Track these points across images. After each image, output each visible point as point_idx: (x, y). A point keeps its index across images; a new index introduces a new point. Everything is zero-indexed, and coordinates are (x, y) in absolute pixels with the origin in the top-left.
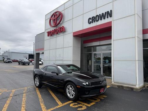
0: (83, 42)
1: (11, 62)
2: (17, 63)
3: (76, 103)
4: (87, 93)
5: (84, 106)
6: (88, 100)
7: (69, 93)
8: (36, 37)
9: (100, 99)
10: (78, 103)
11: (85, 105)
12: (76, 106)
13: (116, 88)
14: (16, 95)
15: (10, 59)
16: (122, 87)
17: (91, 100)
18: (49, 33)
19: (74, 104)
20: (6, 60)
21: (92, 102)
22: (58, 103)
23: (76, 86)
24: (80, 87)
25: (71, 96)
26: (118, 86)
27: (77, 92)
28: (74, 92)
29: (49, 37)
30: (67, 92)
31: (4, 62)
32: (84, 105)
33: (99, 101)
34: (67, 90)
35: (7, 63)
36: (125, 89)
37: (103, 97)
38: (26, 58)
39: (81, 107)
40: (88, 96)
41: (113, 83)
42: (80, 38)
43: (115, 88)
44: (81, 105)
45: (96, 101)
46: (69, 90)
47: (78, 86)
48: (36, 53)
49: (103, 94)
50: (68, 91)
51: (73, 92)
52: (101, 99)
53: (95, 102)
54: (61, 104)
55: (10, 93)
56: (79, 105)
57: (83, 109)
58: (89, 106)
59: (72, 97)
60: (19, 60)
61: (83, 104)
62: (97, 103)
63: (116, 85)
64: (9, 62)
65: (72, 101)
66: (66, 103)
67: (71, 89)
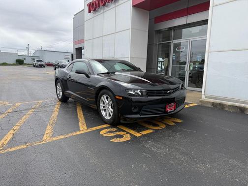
0: (154, 20)
1: (44, 67)
2: (52, 68)
3: (115, 129)
4: (135, 111)
5: (128, 135)
6: (141, 125)
7: (105, 110)
8: (74, 18)
9: (165, 124)
10: (118, 128)
11: (130, 134)
12: (112, 134)
13: (209, 107)
14: (16, 112)
15: (41, 61)
16: (222, 106)
17: (147, 126)
18: (90, 5)
19: (109, 130)
20: (36, 62)
21: (148, 129)
22: (81, 127)
23: (114, 96)
24: (121, 98)
25: (108, 115)
26: (213, 104)
27: (116, 108)
28: (112, 108)
29: (91, 15)
30: (102, 108)
31: (34, 66)
32: (128, 133)
33: (163, 129)
34: (101, 104)
35: (37, 67)
36: (227, 109)
37: (174, 122)
38: (67, 60)
39: (121, 136)
40: (138, 116)
41: (203, 97)
42: (148, 12)
43: (206, 107)
44: (122, 133)
45: (157, 128)
46: (104, 105)
47: (117, 97)
48: (76, 49)
49: (174, 116)
50: (104, 107)
51: (110, 107)
52: (169, 125)
53: (154, 129)
54: (86, 128)
55: (11, 107)
56: (118, 133)
57: (122, 140)
58: (138, 135)
59: (109, 118)
60: (55, 63)
61: (128, 131)
62: (157, 131)
63: (210, 102)
64: (41, 66)
65: (108, 126)
66: (95, 128)
67: (107, 102)
